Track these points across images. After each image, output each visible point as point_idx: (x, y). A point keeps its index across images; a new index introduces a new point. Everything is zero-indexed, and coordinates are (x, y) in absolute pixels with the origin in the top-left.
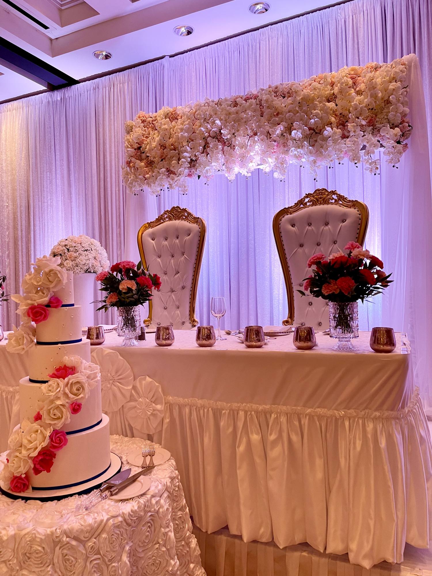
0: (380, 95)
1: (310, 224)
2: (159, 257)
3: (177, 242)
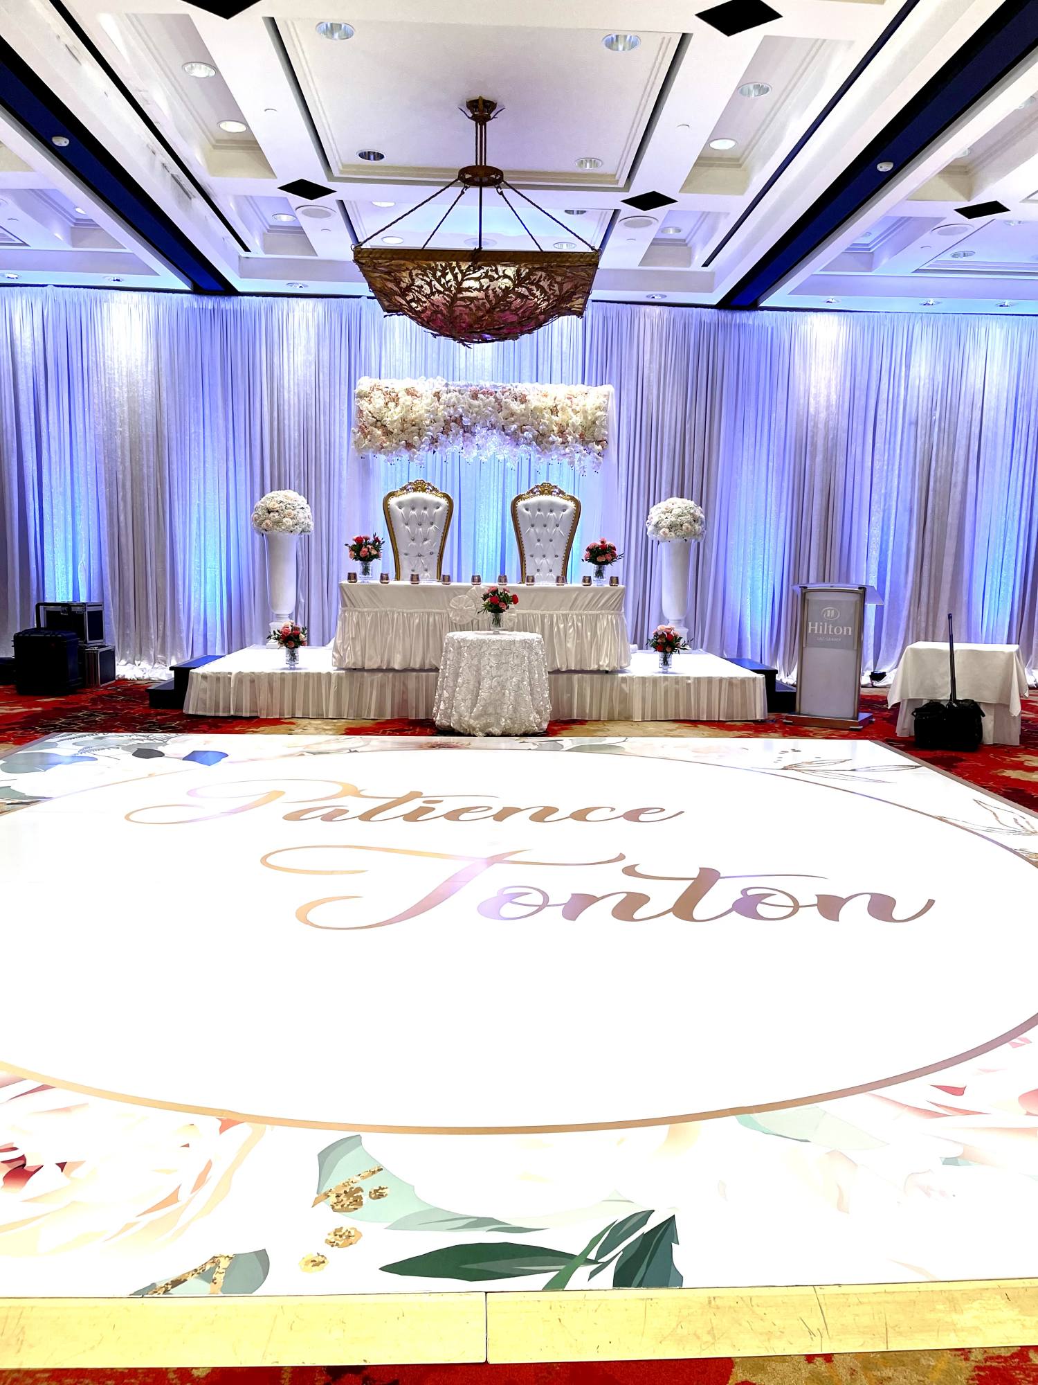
0: (589, 418)
1: (539, 510)
2: (407, 524)
3: (426, 512)
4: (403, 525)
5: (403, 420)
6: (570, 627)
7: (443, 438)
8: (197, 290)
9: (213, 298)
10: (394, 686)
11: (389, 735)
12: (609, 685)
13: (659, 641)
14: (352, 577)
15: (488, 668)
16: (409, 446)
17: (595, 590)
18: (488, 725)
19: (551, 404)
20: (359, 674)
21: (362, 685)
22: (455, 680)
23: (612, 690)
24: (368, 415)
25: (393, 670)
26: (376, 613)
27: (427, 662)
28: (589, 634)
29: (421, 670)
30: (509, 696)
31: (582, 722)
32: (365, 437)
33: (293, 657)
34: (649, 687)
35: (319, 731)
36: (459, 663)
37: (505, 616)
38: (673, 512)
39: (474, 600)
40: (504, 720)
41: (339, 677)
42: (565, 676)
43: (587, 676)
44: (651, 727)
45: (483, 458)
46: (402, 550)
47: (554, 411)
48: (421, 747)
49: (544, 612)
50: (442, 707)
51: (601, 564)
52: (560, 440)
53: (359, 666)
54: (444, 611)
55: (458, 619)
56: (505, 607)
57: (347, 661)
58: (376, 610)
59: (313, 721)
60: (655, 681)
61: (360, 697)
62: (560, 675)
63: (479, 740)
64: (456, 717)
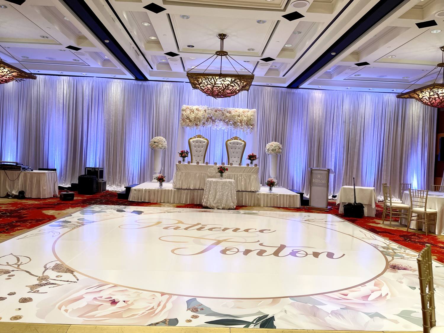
0: (249, 118)
2: (195, 147)
3: (201, 144)
4: (194, 147)
5: (195, 118)
6: (243, 178)
7: (206, 123)
8: (137, 79)
9: (141, 81)
10: (190, 194)
11: (189, 208)
12: (254, 196)
13: (269, 183)
14: (180, 162)
15: (219, 189)
16: (196, 125)
17: (250, 167)
18: (218, 206)
19: (238, 114)
20: (180, 190)
21: (181, 194)
22: (209, 192)
23: (255, 197)
24: (185, 116)
25: (191, 189)
26: (186, 172)
27: (200, 187)
28: (248, 180)
29: (199, 189)
30: (225, 198)
31: (246, 206)
32: (184, 122)
33: (161, 185)
34: (266, 196)
35: (168, 206)
36: (210, 187)
37: (224, 174)
38: (273, 146)
39: (215, 169)
40: (223, 205)
41: (175, 191)
42: (241, 193)
43: (247, 193)
44: (266, 208)
45: (218, 129)
46: (193, 155)
47: (239, 116)
48: (199, 211)
49: (235, 174)
50: (205, 200)
51: (252, 160)
52: (240, 124)
53: (181, 188)
54: (206, 172)
55: (210, 175)
56: (224, 172)
57: (177, 186)
58: (186, 171)
59: (166, 204)
60: (267, 195)
61: (180, 197)
62: (240, 193)
63: (216, 210)
64: (209, 203)
